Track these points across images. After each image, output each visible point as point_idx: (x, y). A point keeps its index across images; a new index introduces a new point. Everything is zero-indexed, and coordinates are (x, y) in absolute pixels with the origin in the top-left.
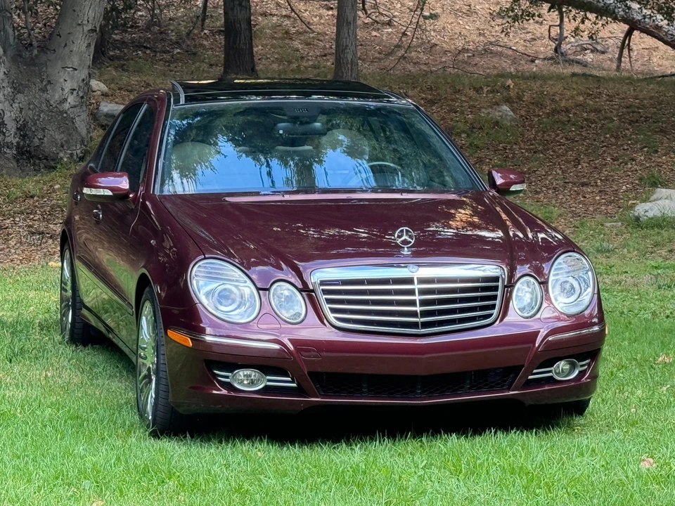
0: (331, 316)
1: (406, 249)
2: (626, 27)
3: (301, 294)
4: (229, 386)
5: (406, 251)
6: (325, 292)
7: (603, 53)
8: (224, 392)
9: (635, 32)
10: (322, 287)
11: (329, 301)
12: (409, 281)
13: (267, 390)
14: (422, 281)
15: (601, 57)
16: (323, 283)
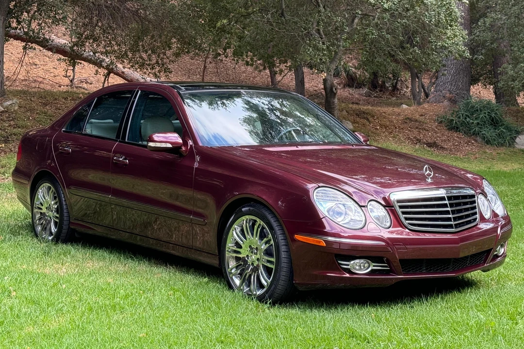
0: (406, 222)
1: (430, 179)
2: (106, 71)
3: (386, 209)
4: (349, 271)
5: (429, 181)
6: (401, 207)
7: (91, 84)
8: (348, 275)
9: (111, 74)
10: (399, 204)
11: (404, 213)
13: (373, 272)
15: (91, 86)
16: (399, 201)
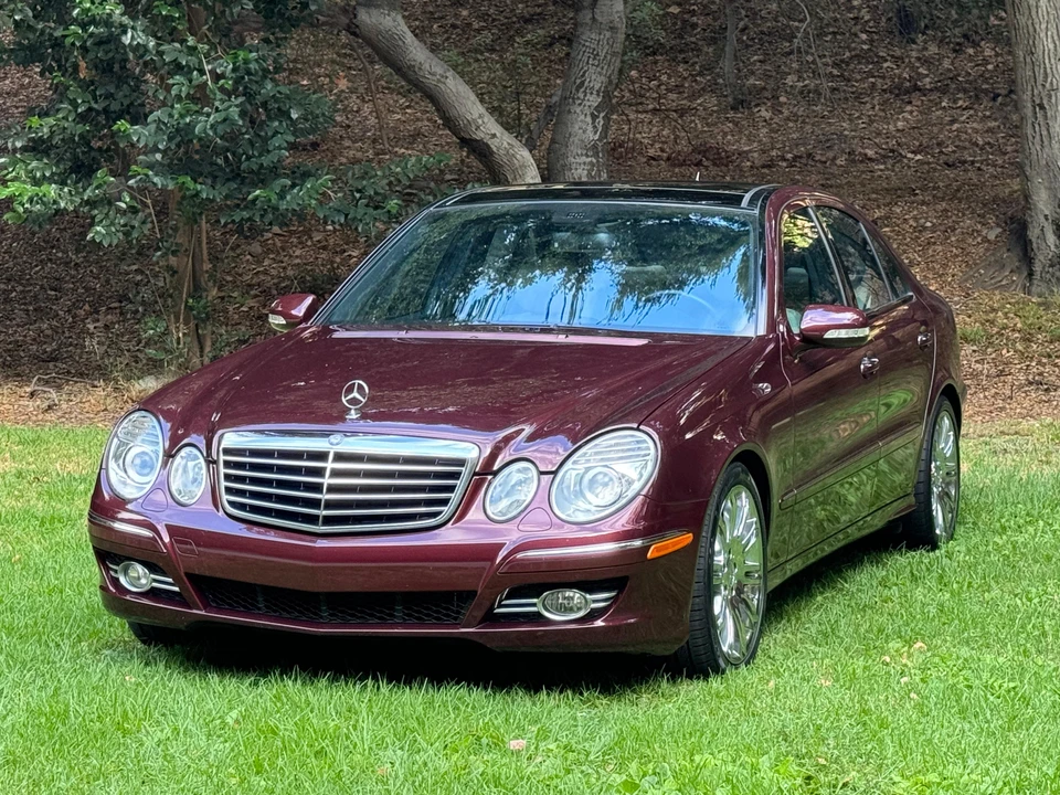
1: (353, 412)
4: (118, 585)
5: (353, 415)
6: (229, 464)
10: (223, 458)
12: (322, 456)
13: (153, 593)
14: (340, 457)
16: (227, 452)
